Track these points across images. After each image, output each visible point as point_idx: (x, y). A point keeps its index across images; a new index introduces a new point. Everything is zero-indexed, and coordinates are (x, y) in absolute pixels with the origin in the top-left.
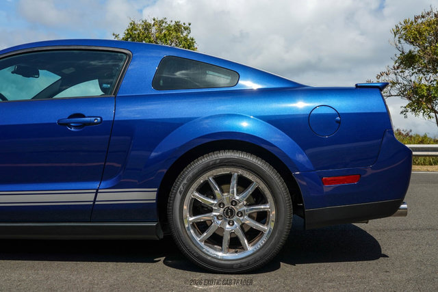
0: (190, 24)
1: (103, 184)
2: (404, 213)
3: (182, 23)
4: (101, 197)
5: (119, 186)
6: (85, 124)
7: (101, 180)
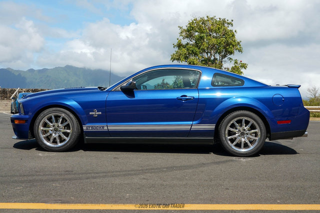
0: (232, 21)
1: (194, 122)
2: (306, 136)
3: (226, 20)
4: (193, 127)
5: (201, 123)
6: (187, 99)
7: (193, 121)
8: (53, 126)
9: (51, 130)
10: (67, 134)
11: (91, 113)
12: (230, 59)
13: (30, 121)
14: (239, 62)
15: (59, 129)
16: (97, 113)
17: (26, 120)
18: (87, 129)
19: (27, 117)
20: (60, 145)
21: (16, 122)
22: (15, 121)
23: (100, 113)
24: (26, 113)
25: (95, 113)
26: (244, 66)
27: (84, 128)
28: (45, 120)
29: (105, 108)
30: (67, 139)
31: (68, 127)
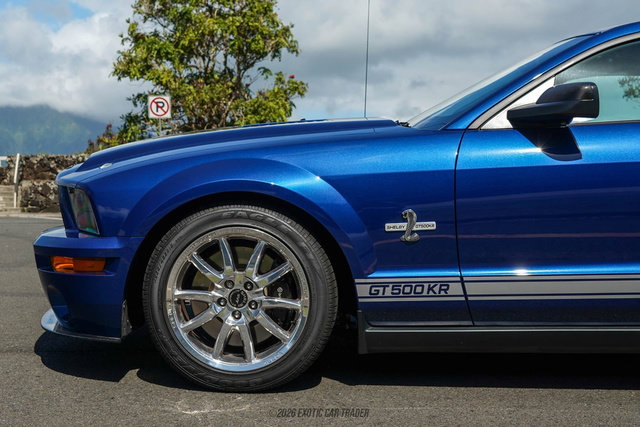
8: (227, 283)
9: (219, 301)
10: (285, 318)
11: (390, 227)
12: (266, 70)
13: (126, 263)
14: (286, 79)
15: (251, 296)
16: (420, 226)
17: (110, 261)
18: (375, 295)
19: (114, 244)
20: (256, 362)
21: (61, 266)
22: (56, 259)
23: (432, 225)
24: (106, 228)
25: (410, 226)
26: (298, 89)
27: (362, 290)
28: (190, 256)
29: (452, 203)
30: (289, 340)
31: (289, 285)
